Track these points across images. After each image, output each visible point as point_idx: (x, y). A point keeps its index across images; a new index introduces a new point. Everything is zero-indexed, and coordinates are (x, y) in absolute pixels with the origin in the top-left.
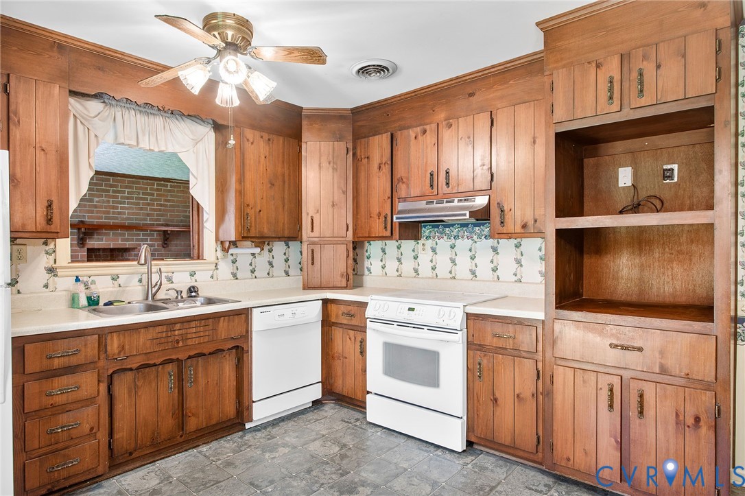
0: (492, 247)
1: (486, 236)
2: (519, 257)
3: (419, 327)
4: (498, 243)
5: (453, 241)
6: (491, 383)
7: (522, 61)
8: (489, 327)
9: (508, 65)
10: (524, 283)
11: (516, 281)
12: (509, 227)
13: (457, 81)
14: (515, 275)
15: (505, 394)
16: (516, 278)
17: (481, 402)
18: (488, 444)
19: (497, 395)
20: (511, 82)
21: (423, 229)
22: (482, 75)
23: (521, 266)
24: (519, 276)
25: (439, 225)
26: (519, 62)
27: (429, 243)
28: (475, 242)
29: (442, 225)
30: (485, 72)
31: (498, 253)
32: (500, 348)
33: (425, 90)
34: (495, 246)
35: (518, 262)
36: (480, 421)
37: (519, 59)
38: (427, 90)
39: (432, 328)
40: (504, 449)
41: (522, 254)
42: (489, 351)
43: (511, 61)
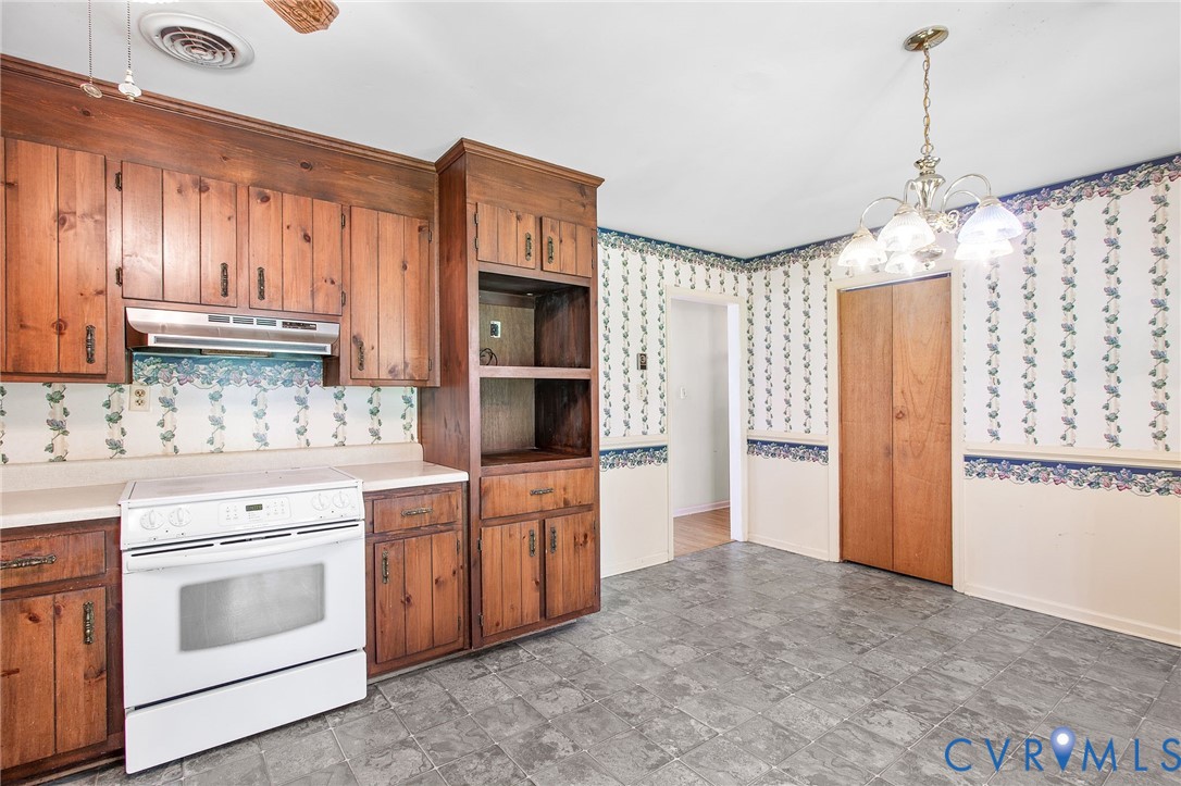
0: (297, 399)
1: (285, 381)
2: (341, 411)
3: (282, 533)
4: (307, 392)
5: (218, 387)
6: (401, 580)
7: (389, 158)
8: (396, 506)
9: (370, 153)
10: (349, 446)
11: (336, 445)
12: (371, 370)
13: (282, 132)
14: (336, 436)
15: (421, 588)
16: (336, 441)
17: (387, 612)
18: (396, 664)
19: (410, 591)
20: (371, 177)
21: (137, 362)
22: (328, 146)
23: (344, 423)
24: (340, 438)
25: (183, 358)
26: (385, 157)
27: (155, 391)
28: (265, 390)
29: (190, 358)
30: (333, 145)
31: (307, 407)
32: (412, 529)
33: (208, 114)
34: (302, 396)
35: (341, 419)
36: (386, 640)
37: (387, 153)
38: (212, 115)
39: (305, 530)
40: (418, 658)
41: (345, 408)
42: (396, 538)
43: (375, 150)
